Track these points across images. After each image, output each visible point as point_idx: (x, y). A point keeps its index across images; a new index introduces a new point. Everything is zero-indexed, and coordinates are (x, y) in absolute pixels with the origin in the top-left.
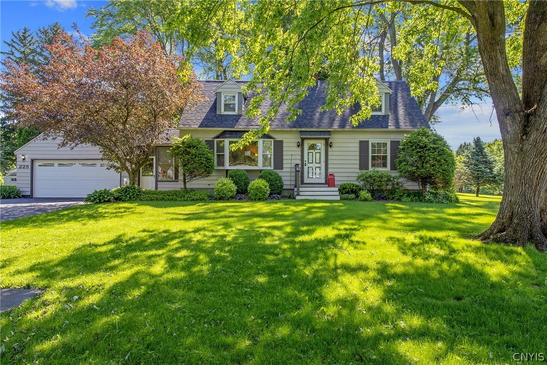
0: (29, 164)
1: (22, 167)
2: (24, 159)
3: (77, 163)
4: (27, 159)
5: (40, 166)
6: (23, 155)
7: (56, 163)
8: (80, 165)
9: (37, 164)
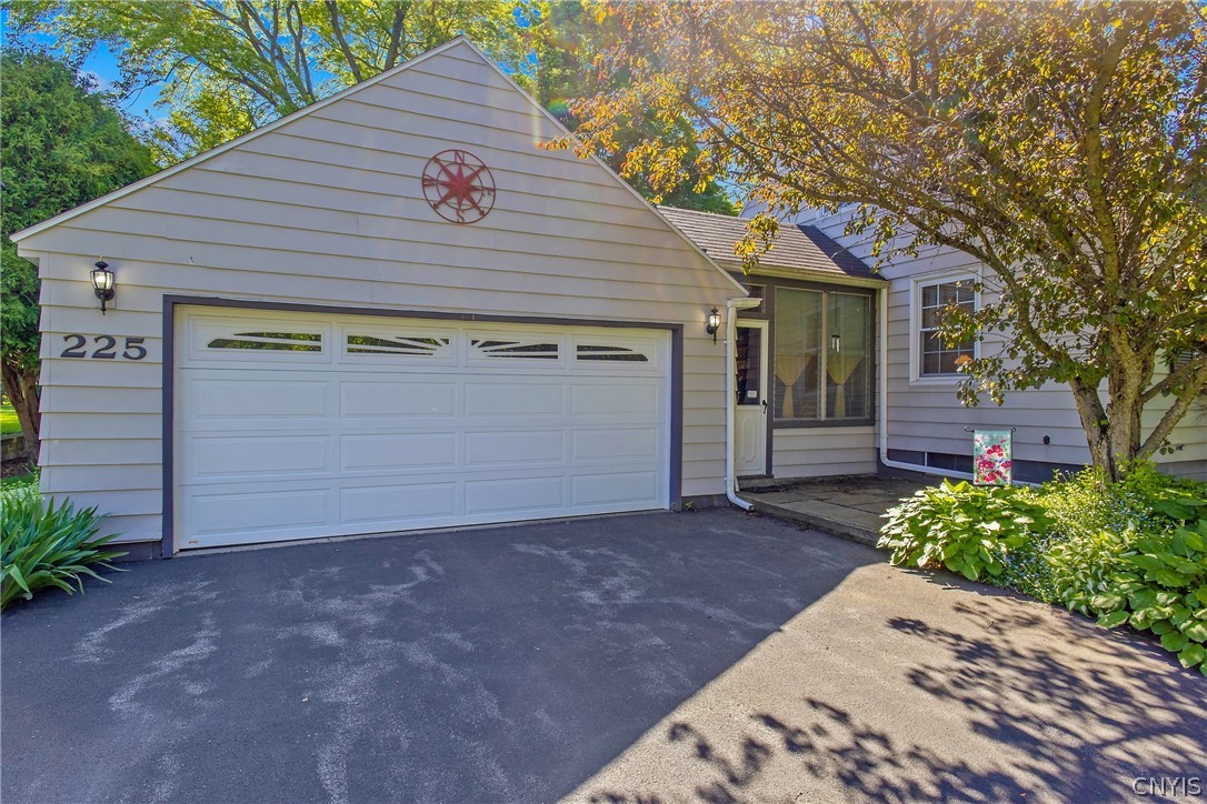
0: (153, 329)
1: (91, 347)
2: (106, 295)
3: (460, 333)
4: (124, 297)
5: (218, 344)
6: (102, 267)
7: (335, 331)
8: (477, 352)
9: (197, 329)
